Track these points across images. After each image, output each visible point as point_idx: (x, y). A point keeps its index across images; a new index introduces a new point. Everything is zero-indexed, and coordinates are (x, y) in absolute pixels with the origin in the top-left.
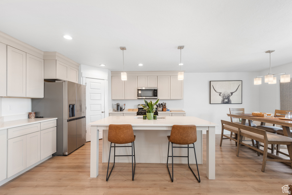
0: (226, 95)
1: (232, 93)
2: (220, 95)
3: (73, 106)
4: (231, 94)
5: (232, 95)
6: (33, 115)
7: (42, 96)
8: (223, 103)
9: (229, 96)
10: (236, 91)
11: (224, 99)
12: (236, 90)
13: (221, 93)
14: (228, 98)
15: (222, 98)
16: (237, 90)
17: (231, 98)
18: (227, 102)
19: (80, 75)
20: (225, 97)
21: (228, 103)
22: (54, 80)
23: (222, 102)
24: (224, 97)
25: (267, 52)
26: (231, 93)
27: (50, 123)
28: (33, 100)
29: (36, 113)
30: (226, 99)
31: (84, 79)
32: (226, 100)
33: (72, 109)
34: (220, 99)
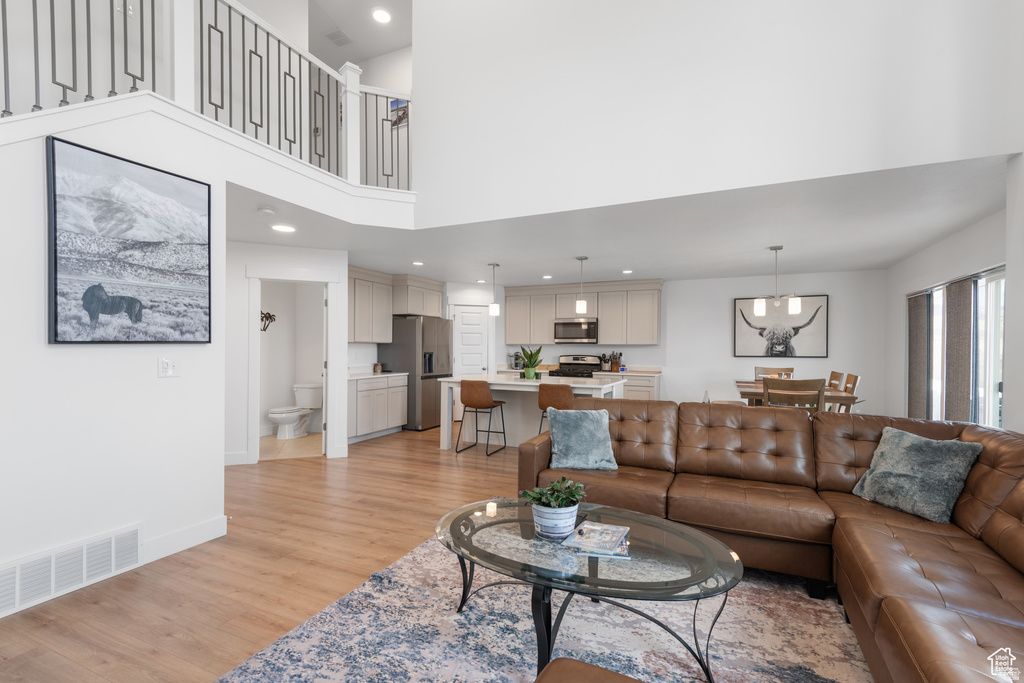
0: (780, 333)
1: (796, 330)
2: (761, 334)
3: (431, 355)
4: (793, 332)
5: (796, 334)
6: (379, 368)
7: (389, 340)
8: (771, 353)
9: (787, 338)
10: (809, 323)
11: (773, 345)
12: (807, 321)
13: (765, 329)
14: (786, 341)
15: (766, 343)
16: (811, 320)
17: (794, 342)
18: (781, 352)
19: (444, 302)
20: (777, 338)
21: (785, 356)
22: (405, 316)
23: (767, 352)
24: (772, 339)
25: (772, 249)
26: (794, 329)
27: (400, 379)
28: (380, 346)
29: (382, 365)
30: (779, 345)
31: (452, 307)
32: (780, 348)
33: (428, 359)
34: (762, 345)
